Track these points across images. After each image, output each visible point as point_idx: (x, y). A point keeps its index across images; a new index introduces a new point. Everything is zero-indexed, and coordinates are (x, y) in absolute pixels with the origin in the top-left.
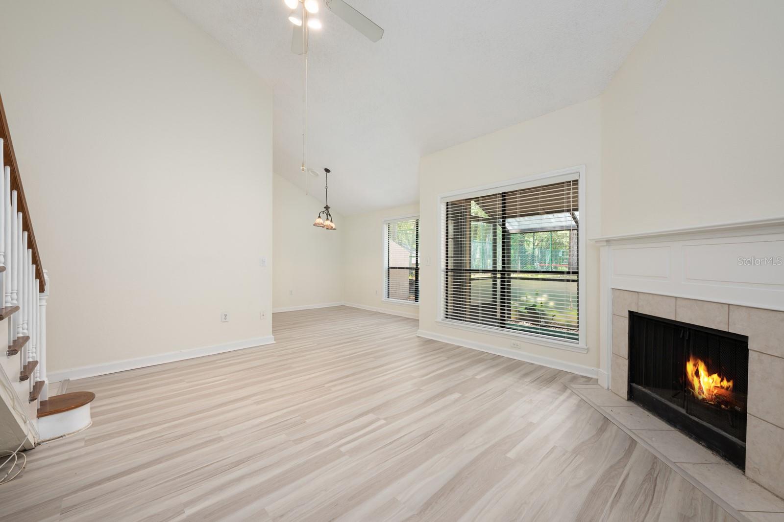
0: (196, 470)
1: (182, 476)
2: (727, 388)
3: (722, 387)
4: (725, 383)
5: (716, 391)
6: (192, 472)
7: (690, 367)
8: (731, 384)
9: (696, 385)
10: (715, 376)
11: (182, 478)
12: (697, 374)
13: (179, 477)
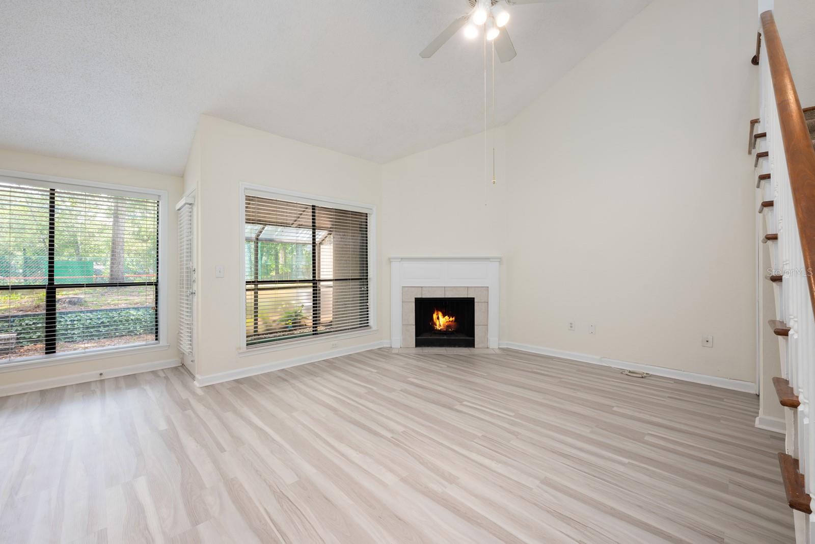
0: (595, 477)
1: (607, 481)
2: (452, 321)
3: (450, 321)
4: (451, 319)
5: (446, 324)
6: (599, 478)
7: (435, 316)
8: (454, 319)
9: (438, 323)
10: (447, 317)
11: (610, 480)
12: (438, 318)
13: (610, 483)
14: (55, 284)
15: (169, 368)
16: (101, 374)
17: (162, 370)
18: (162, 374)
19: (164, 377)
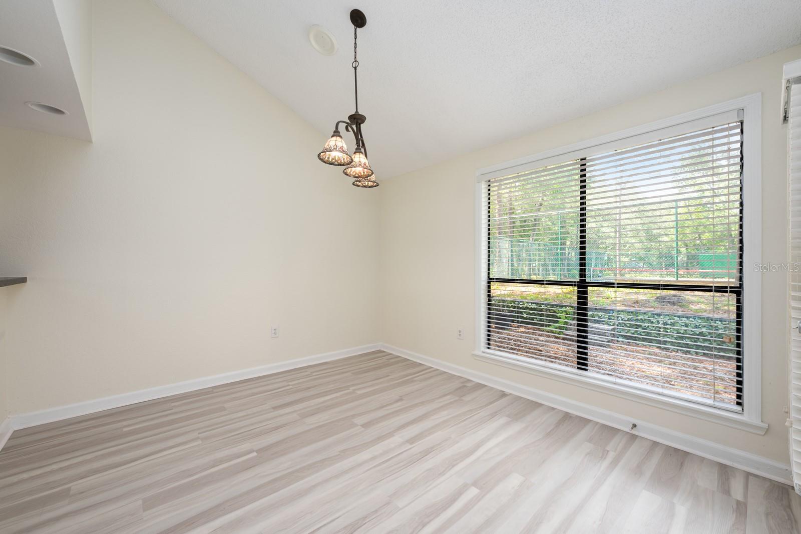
14: (587, 281)
15: (764, 479)
16: (635, 426)
17: (748, 475)
18: (737, 489)
19: (738, 502)
